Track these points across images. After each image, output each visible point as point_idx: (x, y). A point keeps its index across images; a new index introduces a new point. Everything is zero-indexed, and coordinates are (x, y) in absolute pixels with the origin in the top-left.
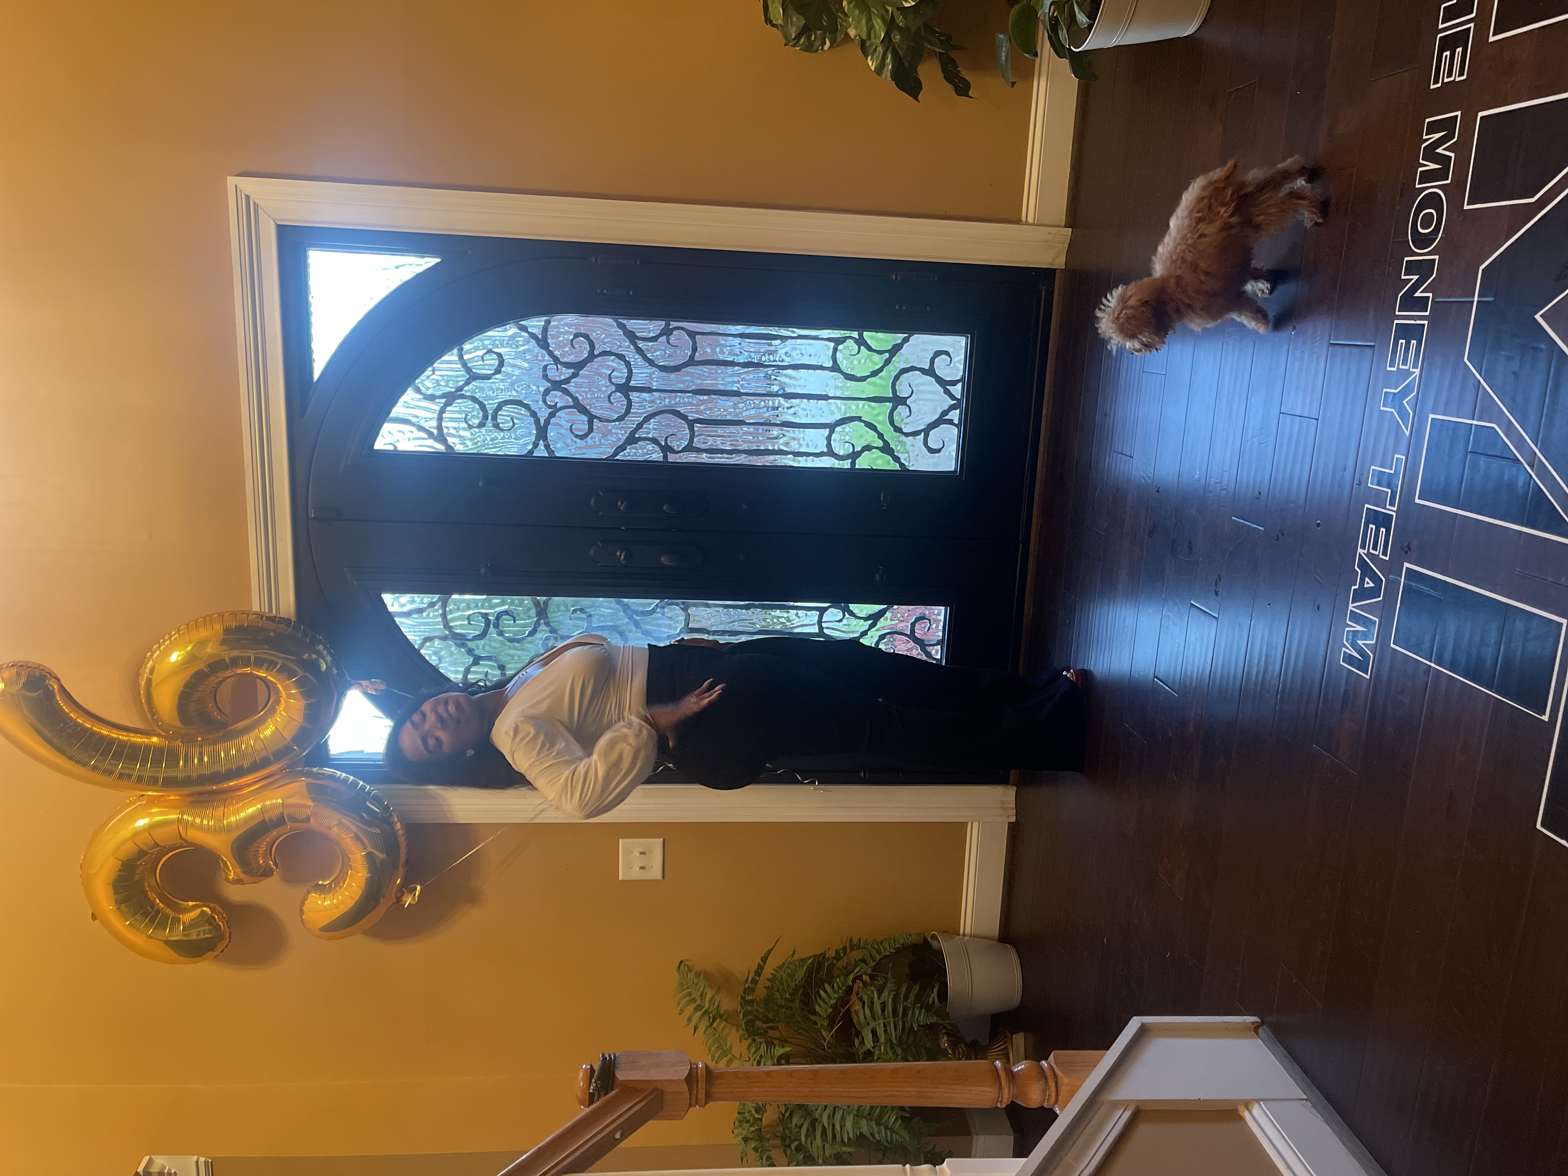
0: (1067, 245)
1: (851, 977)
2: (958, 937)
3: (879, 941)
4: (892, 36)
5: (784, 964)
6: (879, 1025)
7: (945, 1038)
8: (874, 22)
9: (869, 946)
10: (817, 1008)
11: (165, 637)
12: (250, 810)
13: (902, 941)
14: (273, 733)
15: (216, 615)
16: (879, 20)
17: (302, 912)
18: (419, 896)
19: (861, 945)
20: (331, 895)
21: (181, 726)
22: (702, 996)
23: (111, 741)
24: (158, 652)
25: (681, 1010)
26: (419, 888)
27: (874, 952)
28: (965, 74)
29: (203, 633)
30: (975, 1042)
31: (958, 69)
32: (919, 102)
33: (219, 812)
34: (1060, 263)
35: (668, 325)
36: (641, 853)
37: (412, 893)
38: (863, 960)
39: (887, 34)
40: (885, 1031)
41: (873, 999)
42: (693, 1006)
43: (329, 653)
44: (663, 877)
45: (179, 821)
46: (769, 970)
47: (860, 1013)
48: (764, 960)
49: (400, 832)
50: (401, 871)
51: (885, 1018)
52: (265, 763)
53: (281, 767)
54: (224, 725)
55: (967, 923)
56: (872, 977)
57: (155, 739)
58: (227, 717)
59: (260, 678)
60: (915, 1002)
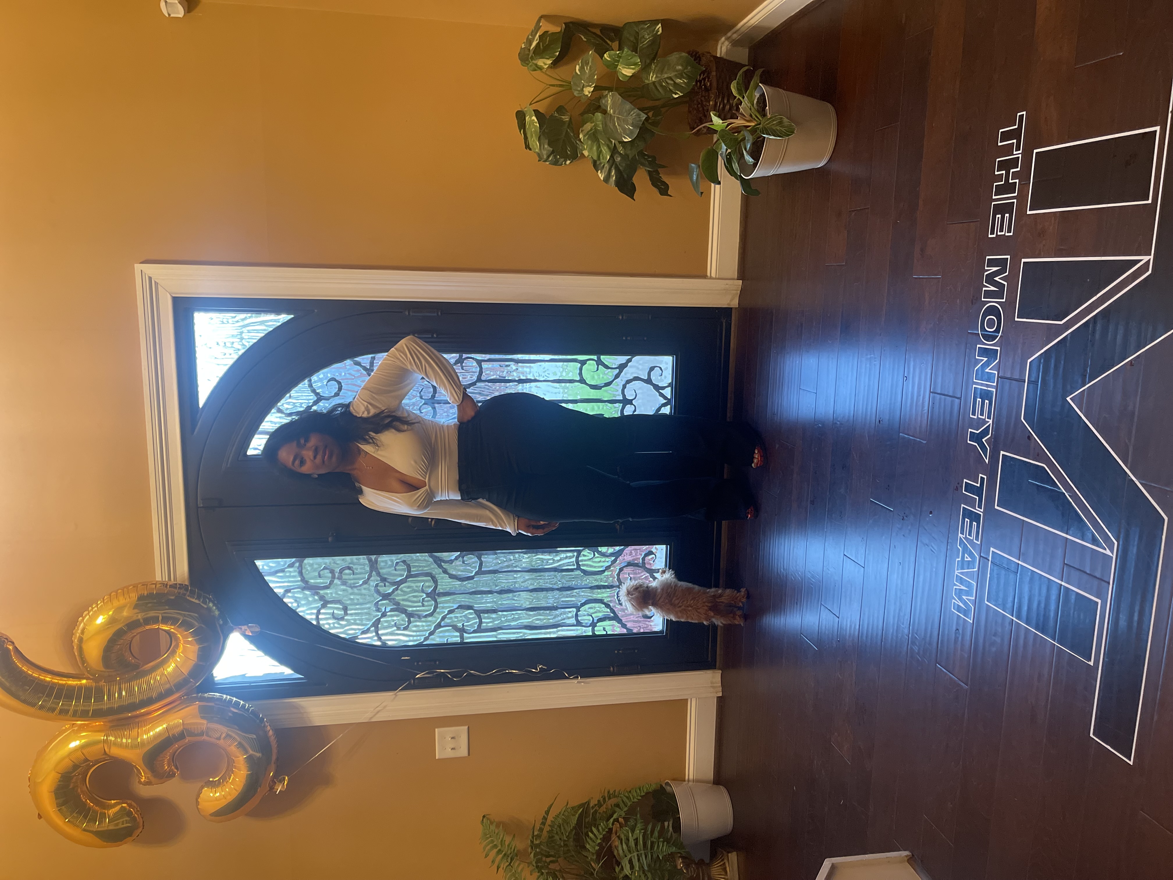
0: (739, 292)
1: (611, 820)
2: (685, 783)
3: (629, 790)
4: (615, 158)
5: (560, 813)
6: (634, 856)
7: (681, 860)
8: (602, 149)
9: (622, 795)
10: (588, 846)
11: (93, 605)
12: (158, 730)
13: (645, 790)
14: (174, 669)
15: (131, 587)
16: (605, 148)
17: (197, 803)
18: (287, 785)
19: (616, 794)
20: (220, 789)
21: (104, 670)
22: (502, 842)
23: (52, 686)
24: (88, 617)
25: (486, 855)
26: (287, 778)
27: (625, 799)
28: (665, 179)
29: (122, 601)
30: (702, 860)
31: (660, 175)
32: (634, 200)
33: (134, 732)
34: (735, 303)
35: (461, 357)
36: (452, 738)
37: (281, 783)
38: (617, 805)
39: (612, 156)
40: (639, 860)
41: (629, 837)
42: (495, 850)
43: (217, 608)
44: (469, 755)
45: (104, 741)
46: (550, 818)
47: (620, 849)
48: (547, 813)
49: (273, 738)
50: (273, 766)
51: (638, 851)
52: (169, 693)
53: (180, 695)
54: (136, 667)
55: (691, 771)
56: (626, 819)
57: (84, 681)
58: (138, 660)
59: (165, 630)
60: (659, 837)
